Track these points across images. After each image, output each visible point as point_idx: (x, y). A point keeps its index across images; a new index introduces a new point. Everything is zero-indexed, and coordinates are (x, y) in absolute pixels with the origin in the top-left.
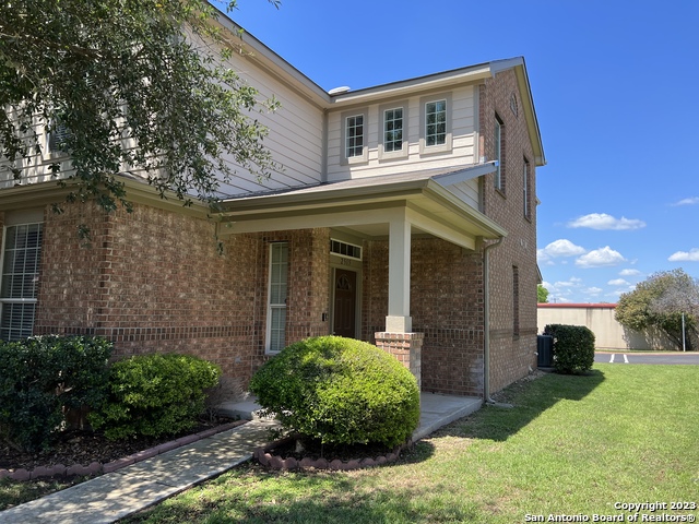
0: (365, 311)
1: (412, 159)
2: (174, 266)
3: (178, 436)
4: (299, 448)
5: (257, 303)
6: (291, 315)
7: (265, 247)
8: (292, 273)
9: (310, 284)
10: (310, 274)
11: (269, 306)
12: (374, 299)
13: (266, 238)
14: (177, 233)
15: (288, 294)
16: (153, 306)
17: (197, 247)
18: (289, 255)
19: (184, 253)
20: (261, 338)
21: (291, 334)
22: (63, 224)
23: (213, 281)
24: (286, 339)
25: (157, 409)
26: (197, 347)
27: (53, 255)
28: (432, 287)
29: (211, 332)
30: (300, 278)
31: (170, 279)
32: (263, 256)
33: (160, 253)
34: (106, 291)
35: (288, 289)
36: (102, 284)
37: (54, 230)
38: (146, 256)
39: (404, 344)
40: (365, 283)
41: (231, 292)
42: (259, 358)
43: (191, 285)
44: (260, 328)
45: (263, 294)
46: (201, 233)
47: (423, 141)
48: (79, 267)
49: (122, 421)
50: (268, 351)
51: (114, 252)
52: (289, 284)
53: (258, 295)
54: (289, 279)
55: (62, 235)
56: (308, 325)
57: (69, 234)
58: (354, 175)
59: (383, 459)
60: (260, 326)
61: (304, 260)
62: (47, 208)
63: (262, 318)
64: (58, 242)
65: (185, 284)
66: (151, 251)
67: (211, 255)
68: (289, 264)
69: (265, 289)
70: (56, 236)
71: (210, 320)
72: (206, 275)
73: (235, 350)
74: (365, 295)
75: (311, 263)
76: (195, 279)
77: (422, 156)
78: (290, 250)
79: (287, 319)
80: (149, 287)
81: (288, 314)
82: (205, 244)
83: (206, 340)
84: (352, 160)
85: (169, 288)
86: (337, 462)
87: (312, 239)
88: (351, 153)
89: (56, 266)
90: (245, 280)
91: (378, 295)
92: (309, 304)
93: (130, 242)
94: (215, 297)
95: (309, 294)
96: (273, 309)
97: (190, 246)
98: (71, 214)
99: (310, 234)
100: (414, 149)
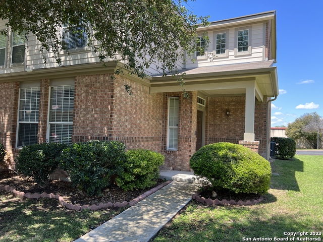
0: (206, 130)
1: (230, 58)
2: (135, 108)
3: (151, 188)
4: (215, 194)
5: (163, 126)
6: (181, 132)
7: (167, 99)
8: (181, 112)
9: (191, 117)
10: (191, 112)
11: (168, 127)
12: (210, 124)
13: (167, 95)
14: (136, 92)
15: (179, 122)
16: (129, 126)
17: (143, 99)
18: (180, 103)
19: (139, 101)
20: (165, 142)
21: (181, 141)
22: (87, 86)
23: (148, 115)
24: (179, 143)
25: (143, 176)
26: (143, 146)
27: (81, 101)
28: (240, 119)
29: (148, 139)
30: (186, 115)
31: (134, 114)
32: (165, 104)
33: (131, 101)
34: (113, 119)
35: (179, 119)
36: (111, 116)
37: (81, 89)
38: (126, 103)
39: (255, 147)
40: (207, 117)
41: (154, 120)
42: (164, 151)
43: (141, 117)
44: (165, 138)
45: (166, 122)
46: (144, 92)
47: (236, 49)
48: (97, 107)
49: (132, 182)
50: (168, 148)
51: (116, 100)
52: (179, 117)
53: (163, 122)
54: (180, 115)
55: (86, 92)
56: (190, 136)
57: (90, 91)
58: (200, 65)
59: (255, 201)
60: (164, 137)
61: (188, 106)
62: (77, 78)
63: (166, 133)
64: (84, 95)
65: (139, 116)
66: (128, 100)
67: (148, 103)
68: (180, 108)
69: (166, 119)
70: (83, 92)
71: (147, 133)
72: (146, 113)
73: (155, 148)
74: (206, 123)
75: (191, 107)
76: (143, 114)
77: (236, 57)
78: (180, 101)
79: (179, 133)
80: (128, 118)
81: (179, 131)
82: (146, 97)
83: (146, 143)
84: (199, 58)
85: (134, 118)
86: (241, 202)
87: (192, 96)
88: (198, 54)
89: (83, 107)
90: (158, 115)
91: (212, 123)
92: (191, 127)
93: (121, 95)
94: (149, 123)
95: (191, 122)
96: (170, 129)
97: (141, 98)
98: (91, 81)
99: (192, 93)
100: (232, 53)
